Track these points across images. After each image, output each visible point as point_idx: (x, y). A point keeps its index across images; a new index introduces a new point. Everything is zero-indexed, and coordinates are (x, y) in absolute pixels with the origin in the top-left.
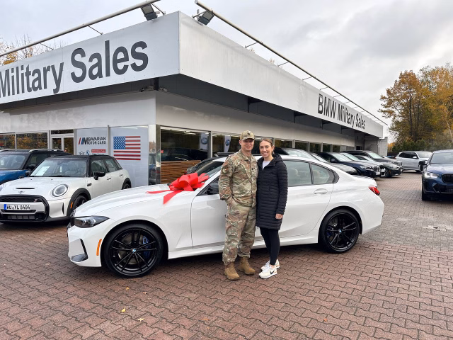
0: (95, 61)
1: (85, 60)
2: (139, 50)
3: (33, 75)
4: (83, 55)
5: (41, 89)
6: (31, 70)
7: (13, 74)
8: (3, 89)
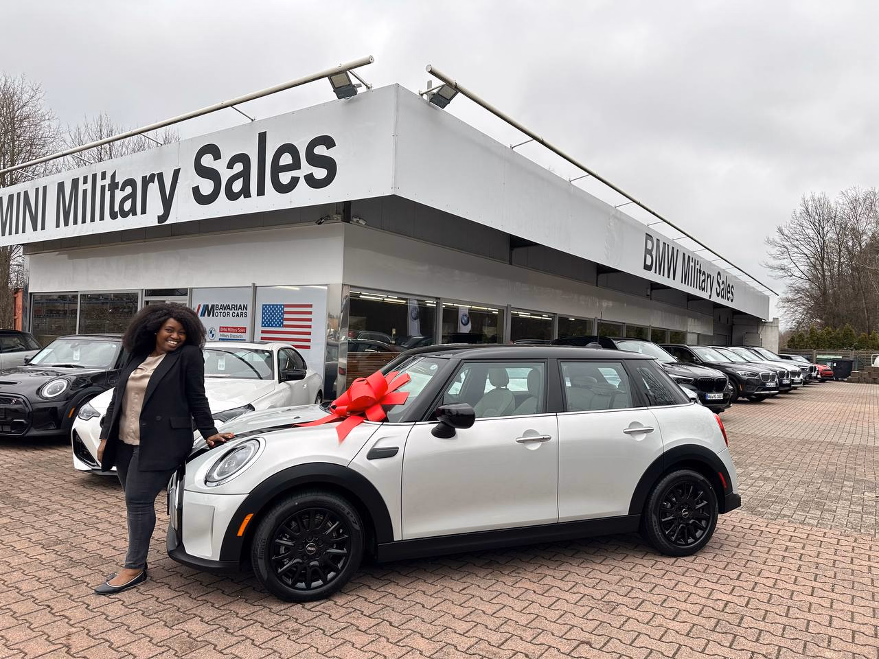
0: (239, 167)
1: (220, 166)
2: (320, 150)
3: (123, 189)
4: (217, 156)
5: (134, 214)
6: (120, 180)
7: (85, 187)
8: (66, 215)
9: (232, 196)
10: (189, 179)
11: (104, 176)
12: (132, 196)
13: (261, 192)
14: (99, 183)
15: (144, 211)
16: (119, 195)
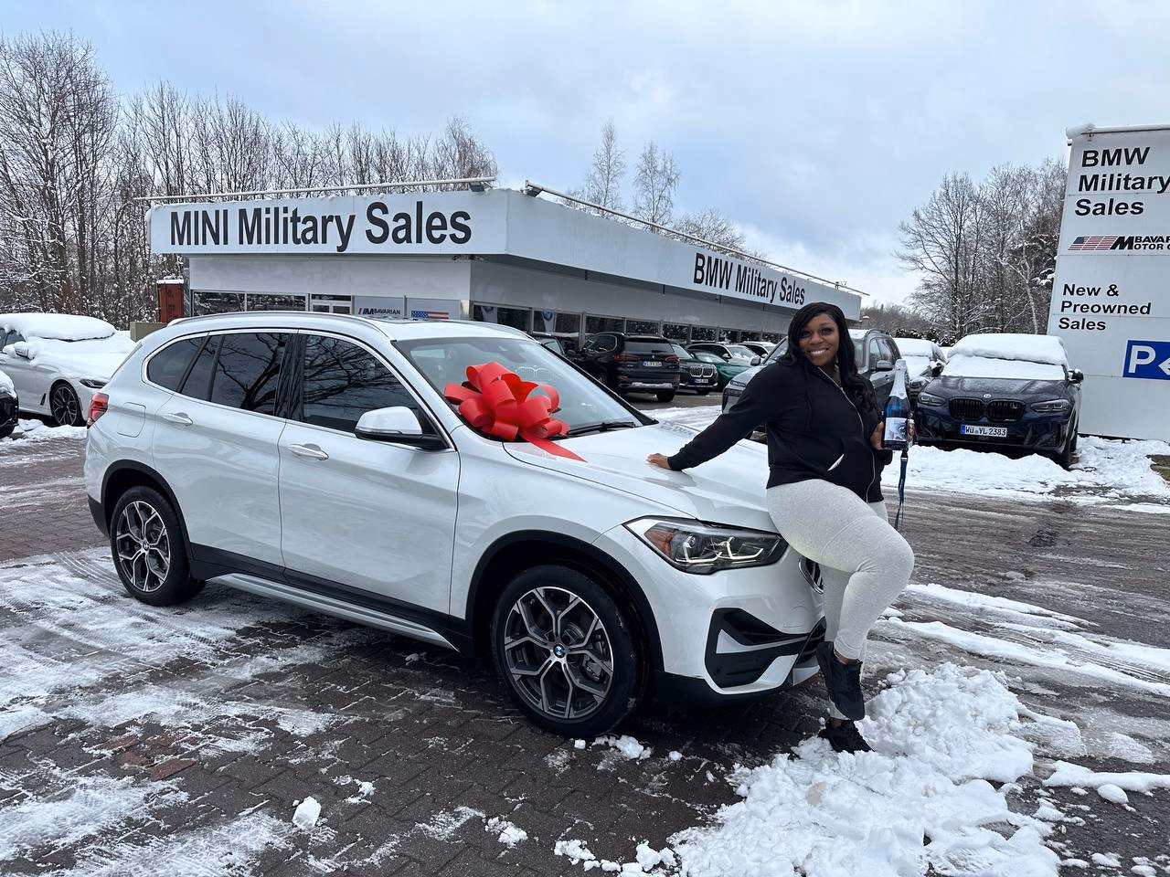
0: (402, 222)
1: (388, 219)
2: (460, 220)
3: (304, 222)
4: (385, 211)
5: (316, 242)
6: (302, 215)
7: (268, 216)
8: (248, 234)
9: (398, 241)
10: (362, 225)
11: (286, 210)
12: (314, 229)
13: (419, 240)
14: (282, 215)
15: (324, 241)
16: (301, 227)
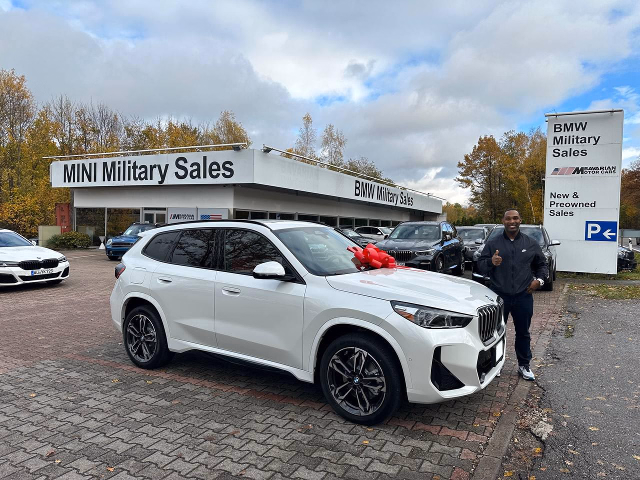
0: (195, 167)
1: (188, 166)
2: (227, 166)
3: (140, 169)
4: (186, 162)
5: (147, 179)
6: (139, 165)
7: (119, 166)
8: (108, 176)
9: (193, 177)
10: (173, 169)
11: (129, 162)
12: (146, 172)
13: (205, 177)
14: (127, 165)
15: (151, 178)
16: (138, 171)
